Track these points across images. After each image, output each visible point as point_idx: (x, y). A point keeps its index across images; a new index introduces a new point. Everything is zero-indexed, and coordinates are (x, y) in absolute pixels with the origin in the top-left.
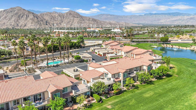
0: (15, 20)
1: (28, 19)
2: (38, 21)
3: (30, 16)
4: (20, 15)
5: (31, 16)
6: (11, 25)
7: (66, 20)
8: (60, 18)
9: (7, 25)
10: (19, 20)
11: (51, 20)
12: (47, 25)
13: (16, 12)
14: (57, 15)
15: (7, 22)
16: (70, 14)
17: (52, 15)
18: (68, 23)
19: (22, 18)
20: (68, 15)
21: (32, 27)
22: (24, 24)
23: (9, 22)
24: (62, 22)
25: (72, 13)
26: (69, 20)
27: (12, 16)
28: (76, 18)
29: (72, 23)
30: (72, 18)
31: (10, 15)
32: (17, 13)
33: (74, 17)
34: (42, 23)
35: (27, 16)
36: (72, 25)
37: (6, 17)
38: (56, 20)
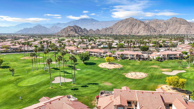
0: (130, 28)
1: (140, 27)
2: (149, 29)
3: (141, 25)
4: (134, 24)
5: (143, 25)
6: (127, 32)
7: (172, 27)
8: (165, 25)
9: (124, 32)
10: (133, 29)
11: (157, 27)
12: (155, 32)
13: (129, 22)
14: (162, 23)
15: (124, 30)
16: (176, 21)
17: (157, 22)
18: (174, 30)
19: (135, 27)
20: (174, 22)
21: (144, 34)
22: (137, 31)
23: (126, 30)
24: (167, 29)
25: (178, 20)
26: (175, 27)
27: (127, 25)
28: (183, 24)
29: (179, 29)
30: (179, 25)
31: (125, 24)
32: (131, 23)
33: (181, 24)
34: (151, 30)
35: (139, 25)
36: (178, 31)
37: (122, 26)
38: (161, 28)
